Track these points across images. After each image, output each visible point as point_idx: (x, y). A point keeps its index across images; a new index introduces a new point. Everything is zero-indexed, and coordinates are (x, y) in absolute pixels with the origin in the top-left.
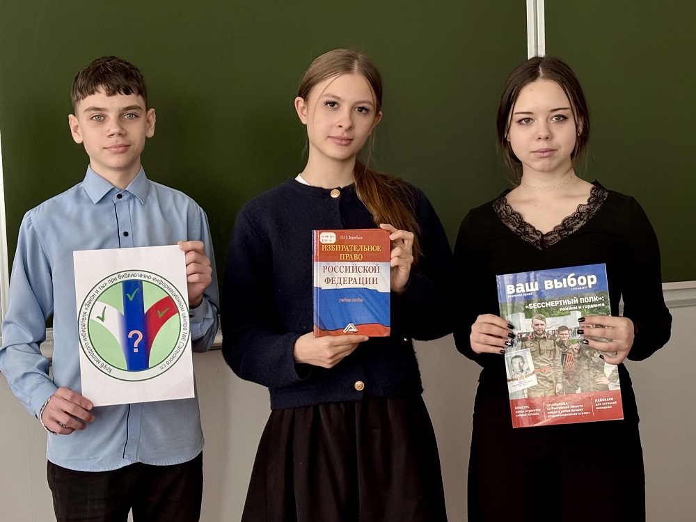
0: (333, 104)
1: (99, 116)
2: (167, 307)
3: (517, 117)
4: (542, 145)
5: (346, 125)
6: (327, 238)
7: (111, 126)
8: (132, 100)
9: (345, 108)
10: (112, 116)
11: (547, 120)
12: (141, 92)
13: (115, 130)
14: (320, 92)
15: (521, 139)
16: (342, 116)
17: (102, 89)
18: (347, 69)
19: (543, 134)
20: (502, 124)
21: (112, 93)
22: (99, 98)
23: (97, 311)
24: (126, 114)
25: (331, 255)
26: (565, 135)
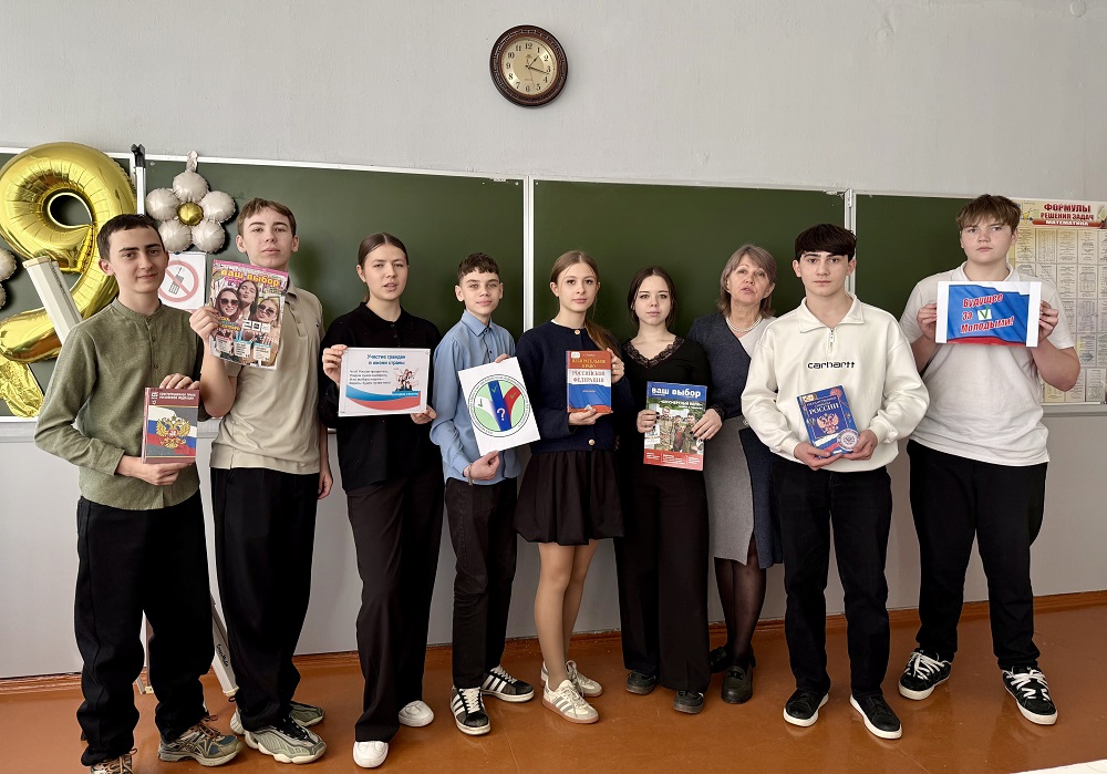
0: (572, 281)
1: (475, 285)
2: (515, 392)
3: (640, 295)
4: (653, 309)
5: (581, 291)
6: (576, 355)
7: (482, 290)
8: (492, 276)
9: (579, 282)
10: (482, 285)
11: (657, 297)
12: (497, 273)
13: (484, 292)
14: (563, 277)
15: (641, 307)
16: (578, 286)
17: (477, 269)
18: (576, 261)
19: (654, 303)
20: (631, 299)
21: (482, 271)
22: (475, 275)
23: (477, 402)
24: (489, 285)
25: (577, 365)
26: (665, 306)
